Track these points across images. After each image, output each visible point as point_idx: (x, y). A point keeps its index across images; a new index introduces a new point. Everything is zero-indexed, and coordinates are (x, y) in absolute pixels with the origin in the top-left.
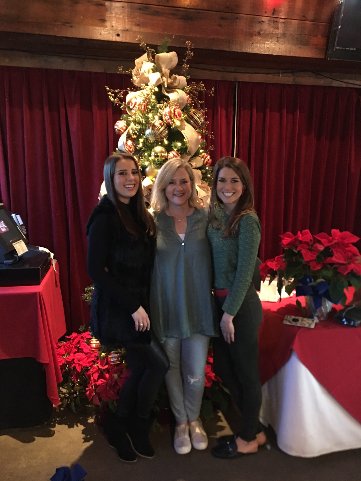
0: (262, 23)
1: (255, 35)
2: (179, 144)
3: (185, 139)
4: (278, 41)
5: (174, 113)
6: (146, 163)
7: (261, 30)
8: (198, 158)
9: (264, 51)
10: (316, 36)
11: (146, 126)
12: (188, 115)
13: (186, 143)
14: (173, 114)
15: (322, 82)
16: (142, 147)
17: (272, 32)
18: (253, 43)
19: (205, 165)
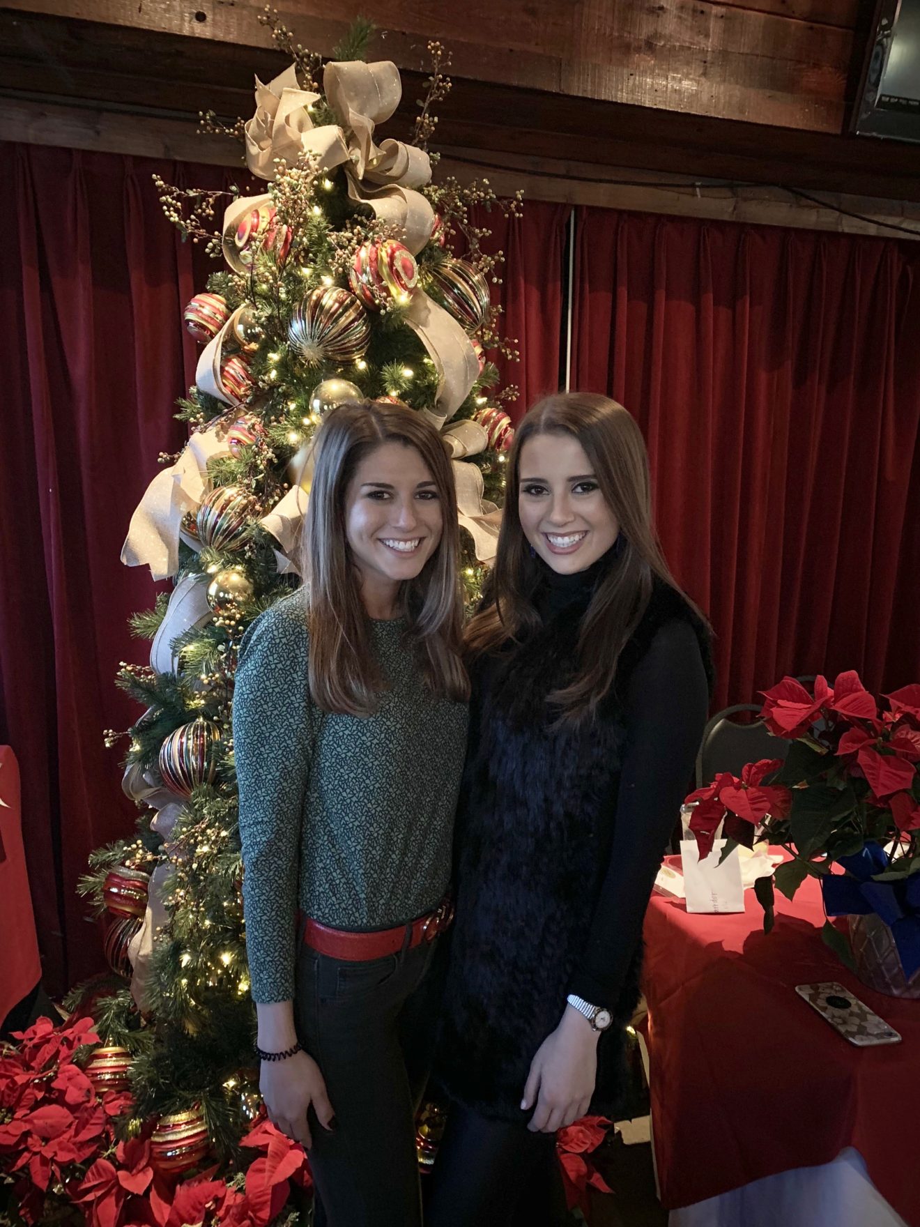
0: (660, 12)
1: (638, 50)
2: (408, 373)
3: (430, 358)
4: (704, 74)
5: (391, 265)
6: (293, 438)
7: (656, 35)
8: (470, 424)
9: (665, 102)
10: (816, 65)
11: (290, 310)
12: (435, 276)
13: (430, 368)
14: (388, 269)
15: (811, 218)
16: (278, 383)
17: (687, 44)
18: (631, 75)
19: (493, 448)
